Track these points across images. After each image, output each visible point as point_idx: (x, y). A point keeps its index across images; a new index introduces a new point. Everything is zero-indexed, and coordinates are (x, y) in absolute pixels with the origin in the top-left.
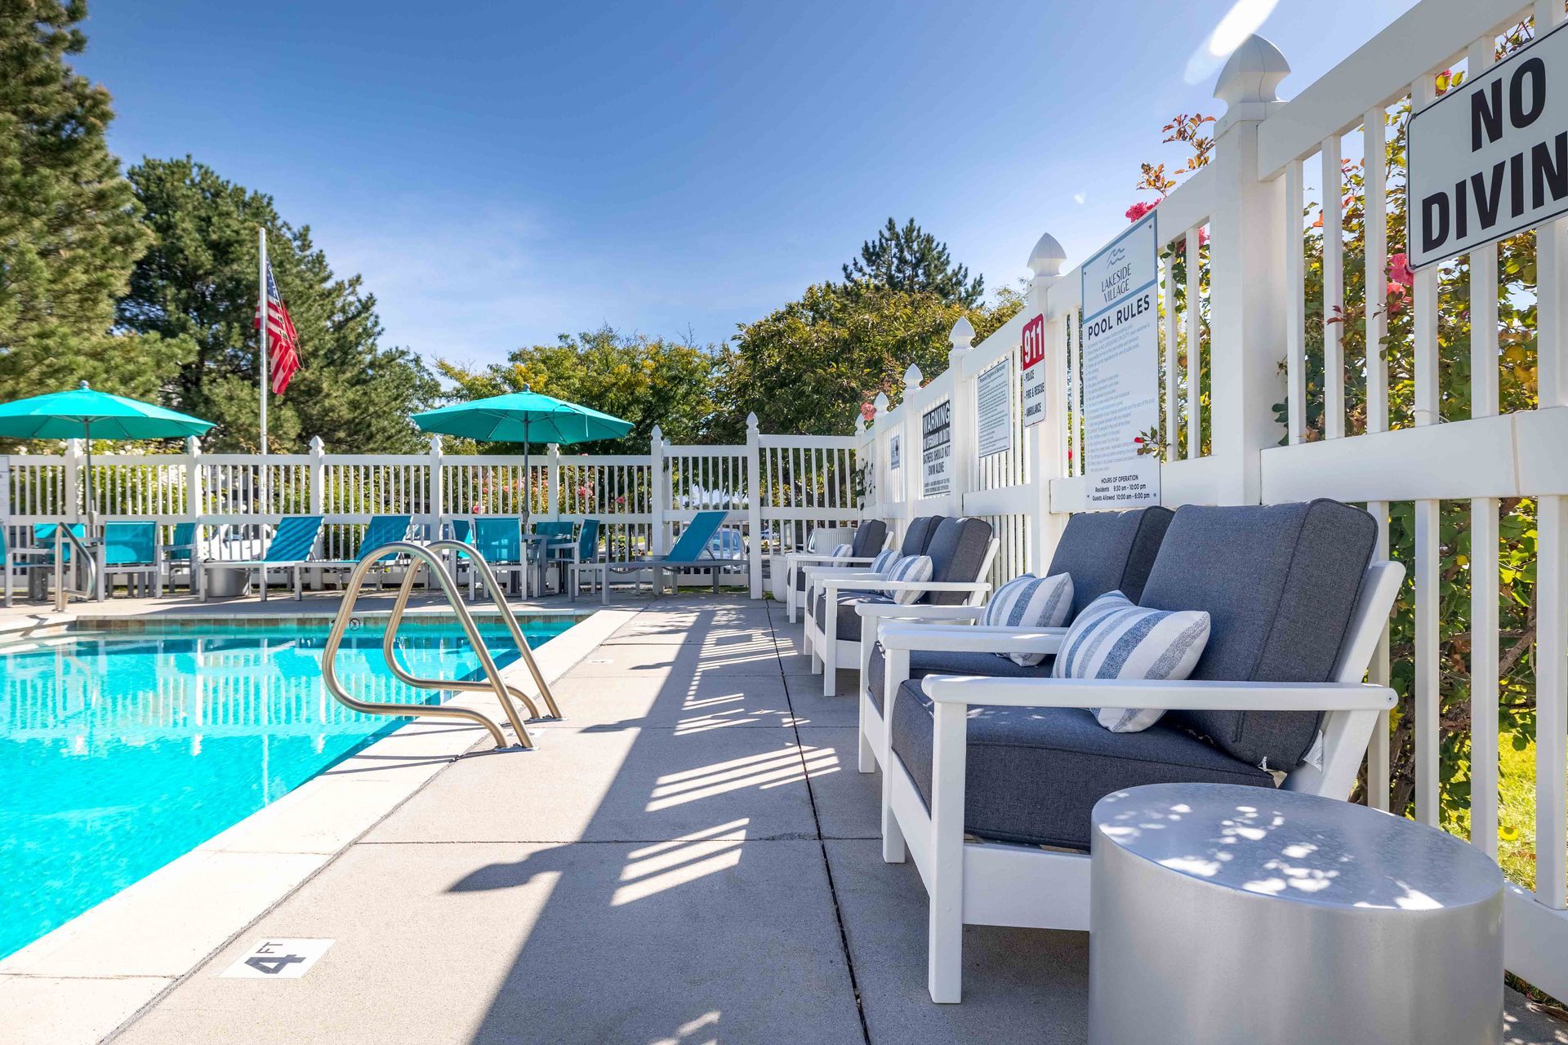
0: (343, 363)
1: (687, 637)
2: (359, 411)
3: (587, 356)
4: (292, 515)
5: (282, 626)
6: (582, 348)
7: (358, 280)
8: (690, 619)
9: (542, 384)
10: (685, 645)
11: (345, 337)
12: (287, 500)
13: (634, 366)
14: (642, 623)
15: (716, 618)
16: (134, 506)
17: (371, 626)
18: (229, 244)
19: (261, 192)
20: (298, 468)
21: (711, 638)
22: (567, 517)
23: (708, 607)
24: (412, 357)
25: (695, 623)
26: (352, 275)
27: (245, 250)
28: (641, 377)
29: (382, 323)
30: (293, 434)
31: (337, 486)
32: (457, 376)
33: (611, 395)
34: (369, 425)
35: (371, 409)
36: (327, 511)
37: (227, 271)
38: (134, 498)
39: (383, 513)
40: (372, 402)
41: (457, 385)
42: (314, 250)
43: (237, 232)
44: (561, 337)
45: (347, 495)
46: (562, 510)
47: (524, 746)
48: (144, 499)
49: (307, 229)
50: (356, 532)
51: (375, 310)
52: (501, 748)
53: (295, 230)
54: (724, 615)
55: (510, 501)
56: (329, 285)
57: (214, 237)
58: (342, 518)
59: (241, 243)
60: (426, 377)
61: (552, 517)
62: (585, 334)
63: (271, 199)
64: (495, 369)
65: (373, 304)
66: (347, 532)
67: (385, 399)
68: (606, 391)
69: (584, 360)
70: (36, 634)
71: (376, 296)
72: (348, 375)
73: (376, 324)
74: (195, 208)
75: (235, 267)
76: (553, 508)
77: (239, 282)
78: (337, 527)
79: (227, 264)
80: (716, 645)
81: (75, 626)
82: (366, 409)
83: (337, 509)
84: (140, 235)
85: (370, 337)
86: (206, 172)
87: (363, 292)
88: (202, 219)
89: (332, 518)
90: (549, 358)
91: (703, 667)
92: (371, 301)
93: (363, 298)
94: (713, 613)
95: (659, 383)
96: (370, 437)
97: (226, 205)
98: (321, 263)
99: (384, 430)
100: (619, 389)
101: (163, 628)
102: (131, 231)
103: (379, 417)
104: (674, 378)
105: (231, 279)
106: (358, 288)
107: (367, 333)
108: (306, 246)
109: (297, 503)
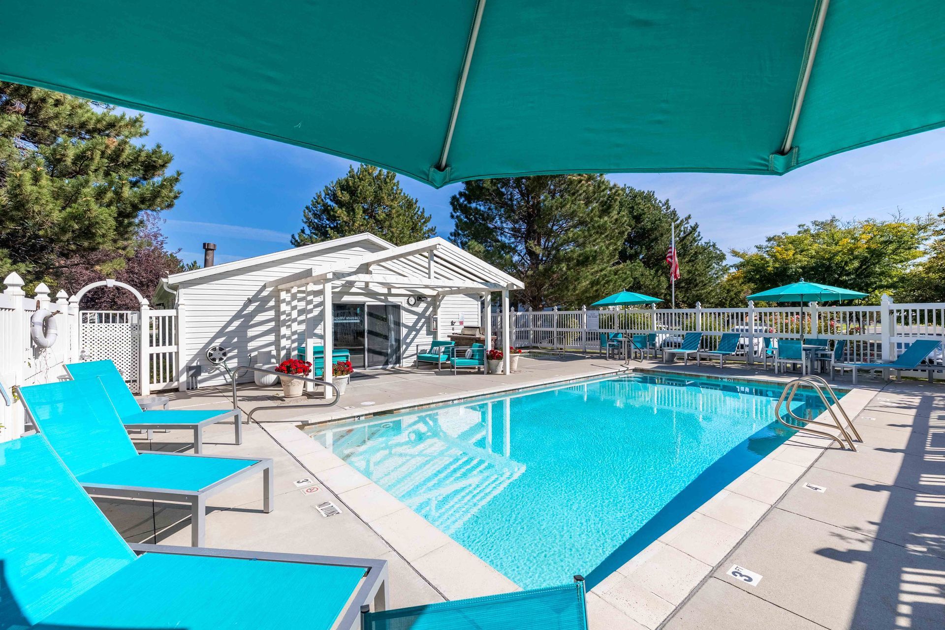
0: (684, 255)
1: (917, 412)
2: (691, 274)
3: (818, 235)
4: (689, 331)
5: (701, 378)
6: (813, 230)
7: (689, 217)
8: (916, 401)
9: (791, 255)
10: (917, 417)
11: (685, 244)
12: (687, 326)
13: (855, 239)
14: (884, 399)
15: (935, 402)
16: (634, 326)
17: (736, 381)
18: (641, 215)
19: (650, 190)
20: (690, 314)
21: (934, 415)
22: (823, 336)
23: (928, 394)
24: (711, 244)
25: (920, 403)
26: (687, 215)
27: (646, 216)
28: (859, 244)
29: (702, 235)
30: (665, 287)
31: (707, 320)
32: (742, 256)
33: (838, 258)
34: (696, 280)
35: (697, 273)
36: (702, 330)
37: (639, 226)
38: (634, 324)
39: (726, 332)
40: (696, 269)
41: (742, 260)
42: (672, 209)
43: (643, 210)
44: (799, 226)
45: (711, 324)
46: (820, 332)
47: (853, 449)
48: (638, 324)
49: (668, 201)
50: (714, 338)
51: (698, 230)
52: (843, 448)
53: (663, 202)
54: (941, 400)
55: (790, 327)
56: (678, 222)
57: (635, 214)
58: (709, 333)
59: (644, 214)
60: (718, 252)
61: (814, 336)
62: (815, 222)
63: (654, 192)
64: (759, 248)
65: (697, 227)
66: (711, 338)
67: (703, 268)
68: (834, 256)
69: (816, 237)
70: (627, 372)
71: (698, 224)
72: (687, 259)
73: (699, 235)
74: (628, 204)
75: (642, 223)
76: (815, 331)
77: (644, 229)
78: (707, 336)
79: (640, 223)
80: (939, 419)
81: (635, 370)
82: (694, 273)
83: (707, 329)
84: (627, 230)
85: (696, 242)
86: (631, 189)
87: (692, 223)
88: (630, 208)
89: (705, 333)
90: (794, 241)
91: (932, 431)
92: (697, 226)
93: (693, 225)
94: (932, 399)
95: (873, 246)
96: (697, 285)
97: (639, 200)
98: (675, 214)
99: (703, 281)
100: (844, 254)
101: (660, 374)
102: (624, 229)
103: (700, 276)
104: (885, 242)
105: (641, 228)
106: (689, 220)
107: (694, 240)
108: (668, 208)
109: (691, 327)
